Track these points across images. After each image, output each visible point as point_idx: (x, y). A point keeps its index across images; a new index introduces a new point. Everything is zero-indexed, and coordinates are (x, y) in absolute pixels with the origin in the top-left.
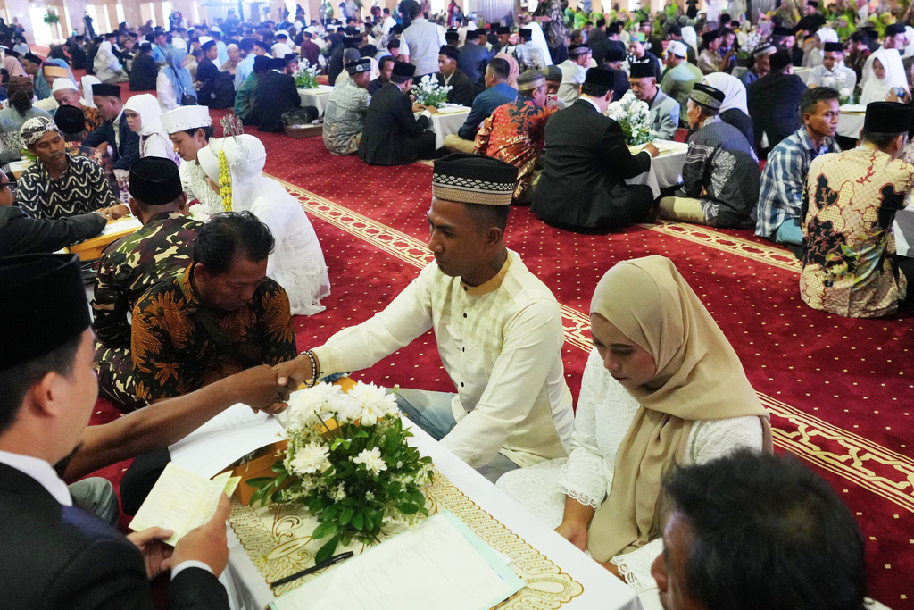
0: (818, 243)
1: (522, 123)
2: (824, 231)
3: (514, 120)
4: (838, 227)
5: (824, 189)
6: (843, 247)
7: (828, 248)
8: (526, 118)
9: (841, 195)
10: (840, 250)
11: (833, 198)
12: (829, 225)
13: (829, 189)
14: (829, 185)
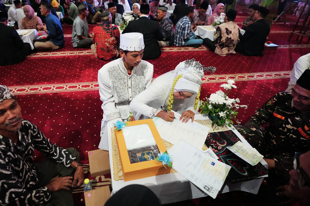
0: (228, 43)
1: (111, 33)
2: (229, 40)
3: (107, 32)
4: (232, 38)
5: (228, 31)
6: (233, 42)
7: (230, 44)
8: (112, 31)
9: (232, 31)
10: (232, 43)
11: (231, 32)
12: (230, 38)
13: (229, 31)
14: (229, 30)
